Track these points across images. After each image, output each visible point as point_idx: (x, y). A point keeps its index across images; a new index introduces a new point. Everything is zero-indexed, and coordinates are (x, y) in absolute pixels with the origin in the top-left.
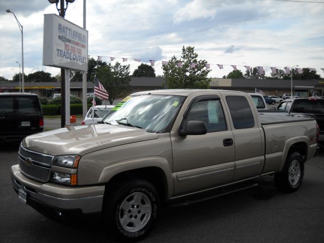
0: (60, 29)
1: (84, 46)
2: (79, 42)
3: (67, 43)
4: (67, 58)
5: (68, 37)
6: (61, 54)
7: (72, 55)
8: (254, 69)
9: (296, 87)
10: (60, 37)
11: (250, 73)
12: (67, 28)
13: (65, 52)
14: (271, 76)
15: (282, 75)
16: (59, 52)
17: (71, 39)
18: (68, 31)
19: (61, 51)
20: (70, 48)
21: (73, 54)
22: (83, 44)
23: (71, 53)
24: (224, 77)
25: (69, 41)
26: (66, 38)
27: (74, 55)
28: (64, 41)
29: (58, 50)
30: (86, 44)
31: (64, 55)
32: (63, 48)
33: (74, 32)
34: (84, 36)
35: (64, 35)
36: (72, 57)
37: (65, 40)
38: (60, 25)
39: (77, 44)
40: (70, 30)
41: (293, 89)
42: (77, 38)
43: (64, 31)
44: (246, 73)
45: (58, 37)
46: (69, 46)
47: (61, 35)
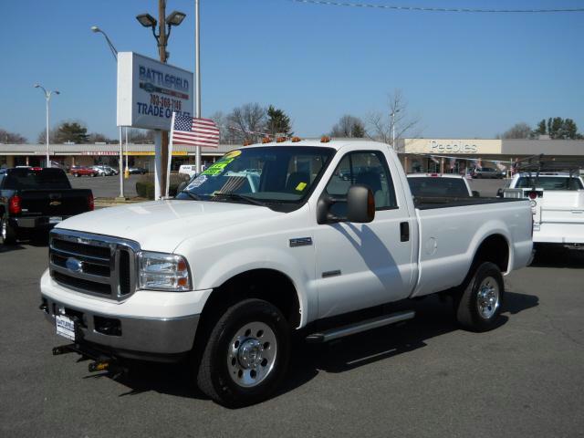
0: (141, 73)
1: (185, 97)
2: (177, 90)
3: (155, 94)
4: (156, 115)
5: (156, 84)
6: (144, 110)
8: (555, 120)
10: (142, 86)
11: (547, 127)
12: (154, 72)
13: (151, 107)
16: (142, 107)
17: (161, 86)
18: (156, 76)
19: (144, 105)
20: (160, 100)
21: (165, 109)
22: (184, 93)
23: (161, 108)
25: (159, 90)
26: (152, 86)
27: (168, 110)
28: (149, 91)
29: (139, 104)
30: (189, 93)
31: (150, 111)
32: (147, 101)
33: (167, 76)
34: (186, 81)
35: (149, 81)
36: (163, 114)
37: (151, 89)
38: (141, 68)
39: (173, 94)
40: (159, 73)
42: (173, 85)
43: (149, 76)
45: (138, 86)
46: (158, 97)
47: (144, 82)
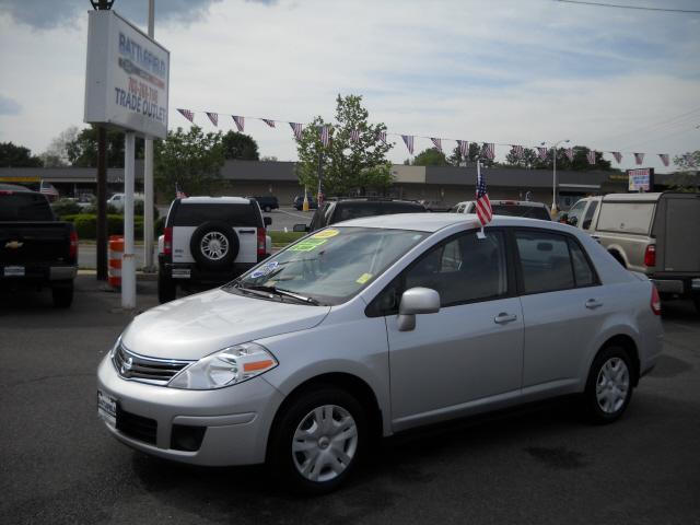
0: (121, 43)
1: (161, 85)
2: (153, 74)
3: (135, 77)
4: (134, 108)
5: (135, 63)
6: (122, 99)
7: (141, 102)
9: (561, 185)
10: (122, 63)
11: (463, 154)
12: (133, 43)
13: (129, 95)
14: (506, 163)
15: (531, 160)
16: (120, 94)
17: (140, 66)
18: (136, 50)
19: (123, 92)
20: (139, 87)
21: (143, 100)
22: (161, 79)
23: (139, 99)
24: (407, 163)
25: (137, 71)
26: (131, 65)
27: (145, 102)
28: (128, 71)
29: (118, 90)
30: (165, 81)
31: (128, 102)
32: (125, 86)
33: (146, 52)
34: (163, 63)
35: (128, 57)
36: (141, 108)
37: (130, 69)
38: (122, 36)
39: (151, 79)
40: (139, 47)
41: (557, 188)
42: (151, 67)
43: (128, 49)
44: (453, 154)
45: (117, 62)
46: (136, 82)
47: (123, 57)
